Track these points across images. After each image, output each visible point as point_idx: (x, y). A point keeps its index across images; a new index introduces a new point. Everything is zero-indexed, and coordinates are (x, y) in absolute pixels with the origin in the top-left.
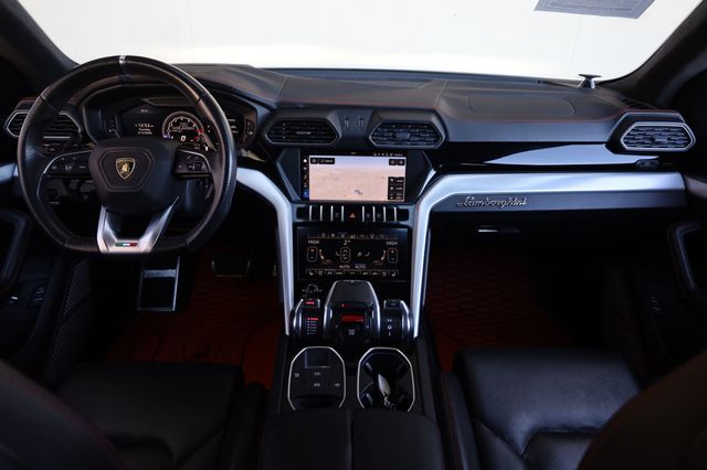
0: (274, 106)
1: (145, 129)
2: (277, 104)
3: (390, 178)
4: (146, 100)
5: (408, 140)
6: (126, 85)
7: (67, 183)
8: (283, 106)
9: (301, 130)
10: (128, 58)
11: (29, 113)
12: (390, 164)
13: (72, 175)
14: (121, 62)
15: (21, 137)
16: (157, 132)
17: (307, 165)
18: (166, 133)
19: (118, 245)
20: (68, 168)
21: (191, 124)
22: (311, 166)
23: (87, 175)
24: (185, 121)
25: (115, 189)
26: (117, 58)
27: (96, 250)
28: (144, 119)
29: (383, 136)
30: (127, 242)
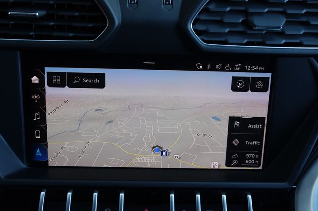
3: (232, 120)
5: (281, 34)
12: (234, 88)
17: (39, 89)
22: (49, 91)
29: (220, 23)
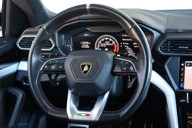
0: (163, 32)
1: (86, 45)
2: (165, 30)
4: (89, 29)
6: (81, 21)
7: (50, 76)
8: (168, 32)
9: (181, 46)
10: (91, 5)
11: (36, 37)
13: (54, 72)
14: (87, 7)
15: (31, 49)
16: (92, 47)
18: (97, 47)
19: (79, 115)
20: (53, 67)
21: (111, 42)
23: (63, 72)
24: (108, 40)
25: (79, 80)
26: (85, 5)
27: (66, 116)
28: (86, 39)
30: (84, 113)
